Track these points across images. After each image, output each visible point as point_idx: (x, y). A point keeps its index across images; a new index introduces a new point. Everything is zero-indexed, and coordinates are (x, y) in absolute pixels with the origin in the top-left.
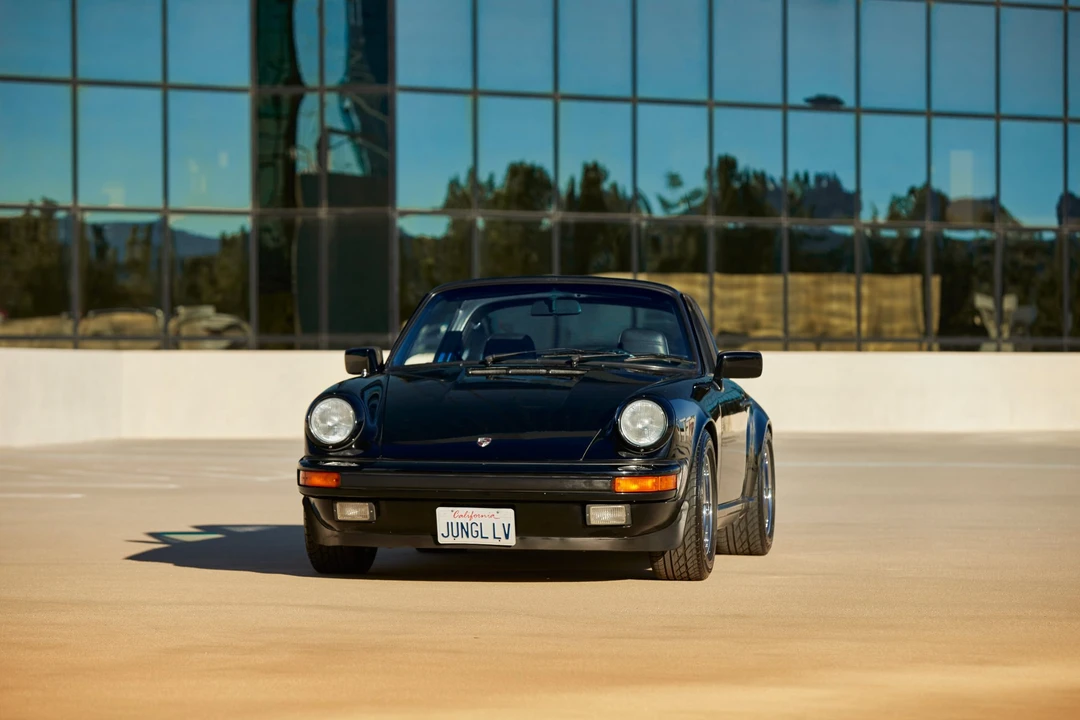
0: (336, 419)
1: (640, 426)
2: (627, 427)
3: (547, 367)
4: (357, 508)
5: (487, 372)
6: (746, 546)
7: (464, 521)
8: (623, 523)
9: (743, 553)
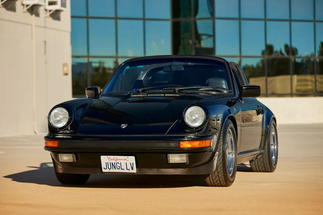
0: (61, 117)
1: (194, 118)
2: (188, 118)
3: (165, 93)
4: (67, 156)
5: (139, 96)
6: (263, 169)
7: (113, 162)
8: (185, 162)
9: (263, 172)
